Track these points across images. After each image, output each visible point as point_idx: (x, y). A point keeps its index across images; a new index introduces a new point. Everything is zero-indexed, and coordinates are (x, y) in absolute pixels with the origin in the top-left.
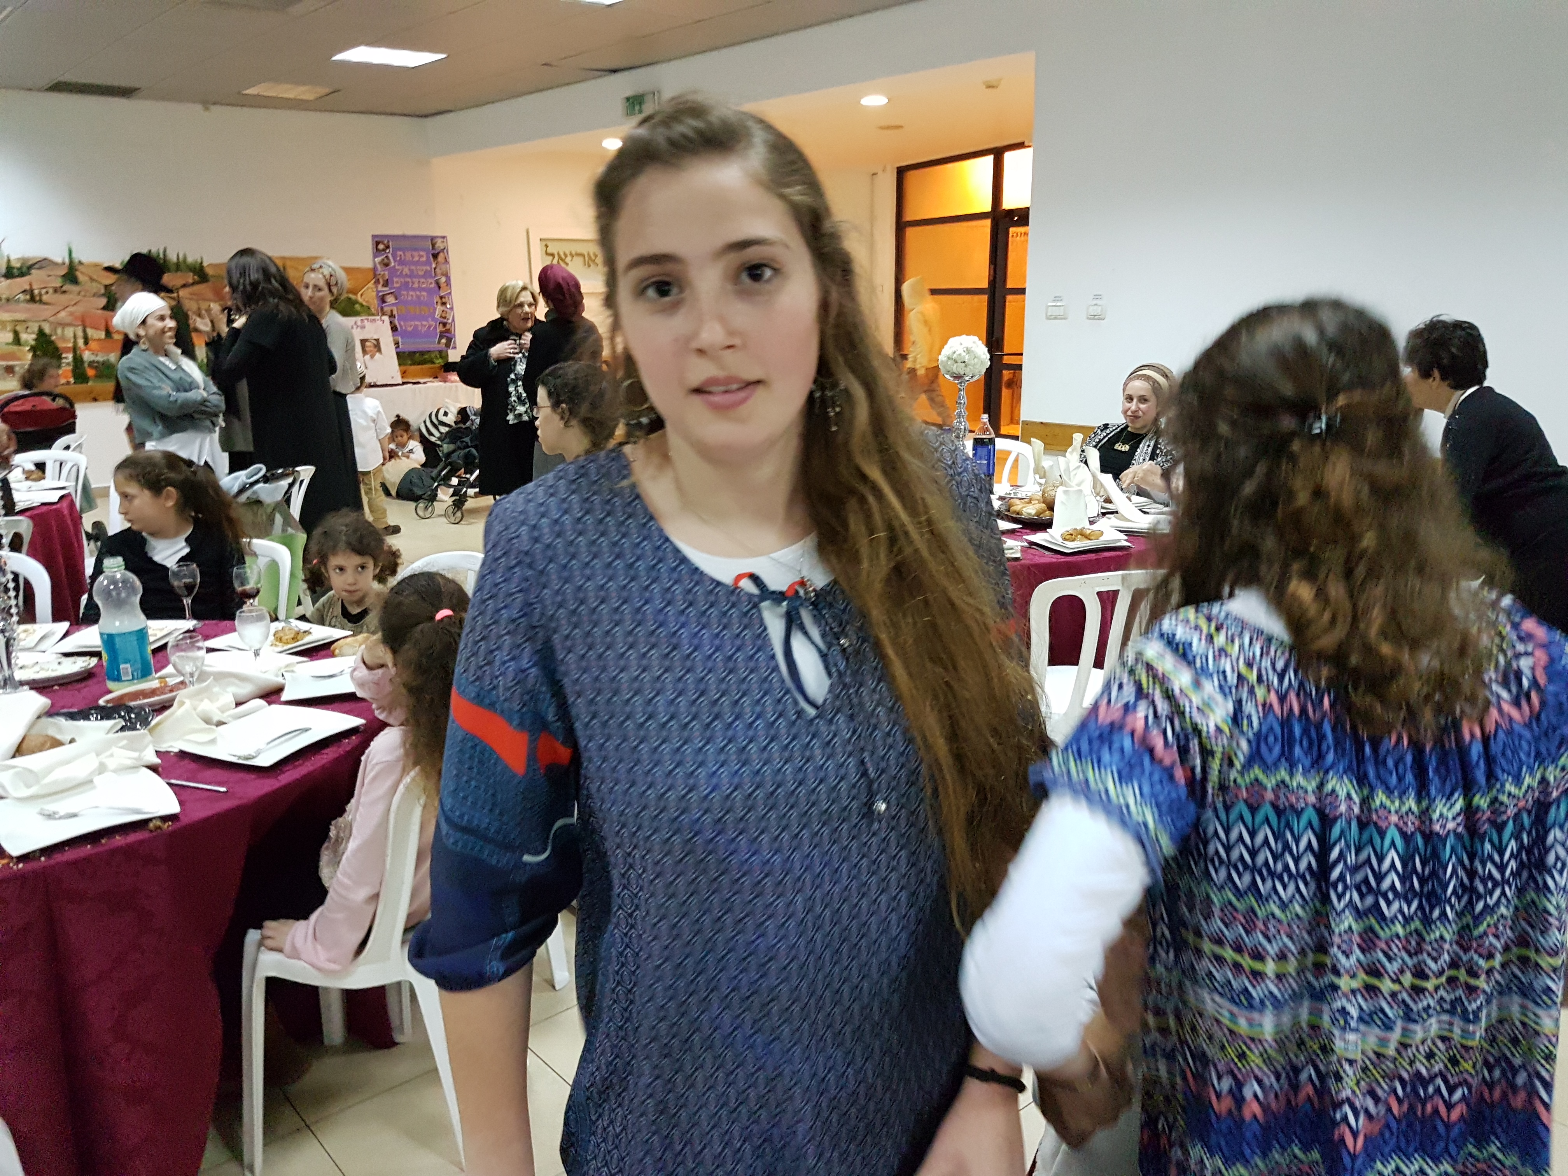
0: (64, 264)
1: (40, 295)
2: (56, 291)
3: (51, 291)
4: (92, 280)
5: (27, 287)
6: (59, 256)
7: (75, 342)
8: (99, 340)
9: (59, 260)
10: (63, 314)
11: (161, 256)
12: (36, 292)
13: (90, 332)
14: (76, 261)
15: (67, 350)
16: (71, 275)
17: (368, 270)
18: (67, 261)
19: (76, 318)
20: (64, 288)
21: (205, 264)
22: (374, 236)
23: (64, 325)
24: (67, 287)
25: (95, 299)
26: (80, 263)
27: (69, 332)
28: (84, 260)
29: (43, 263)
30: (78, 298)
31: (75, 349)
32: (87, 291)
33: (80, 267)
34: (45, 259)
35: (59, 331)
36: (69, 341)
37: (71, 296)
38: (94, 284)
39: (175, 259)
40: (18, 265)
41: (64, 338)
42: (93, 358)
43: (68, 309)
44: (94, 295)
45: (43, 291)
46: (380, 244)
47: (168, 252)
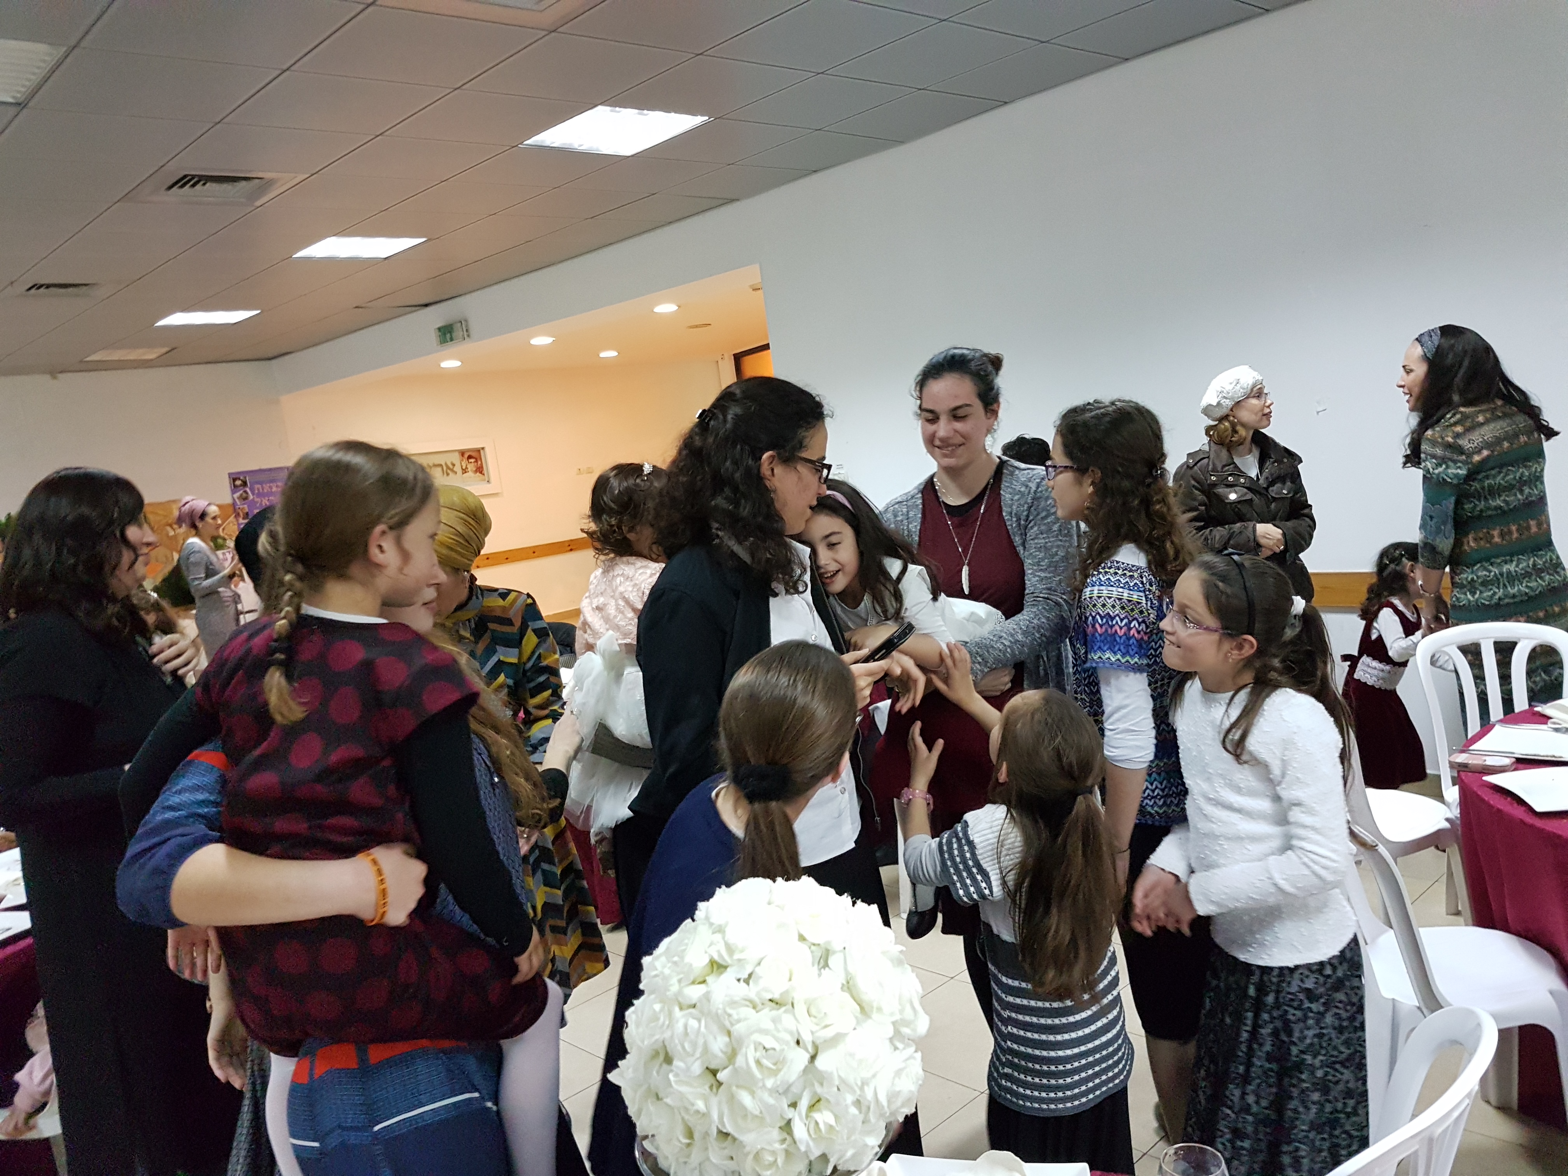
17: (229, 505)
22: (230, 474)
46: (239, 481)
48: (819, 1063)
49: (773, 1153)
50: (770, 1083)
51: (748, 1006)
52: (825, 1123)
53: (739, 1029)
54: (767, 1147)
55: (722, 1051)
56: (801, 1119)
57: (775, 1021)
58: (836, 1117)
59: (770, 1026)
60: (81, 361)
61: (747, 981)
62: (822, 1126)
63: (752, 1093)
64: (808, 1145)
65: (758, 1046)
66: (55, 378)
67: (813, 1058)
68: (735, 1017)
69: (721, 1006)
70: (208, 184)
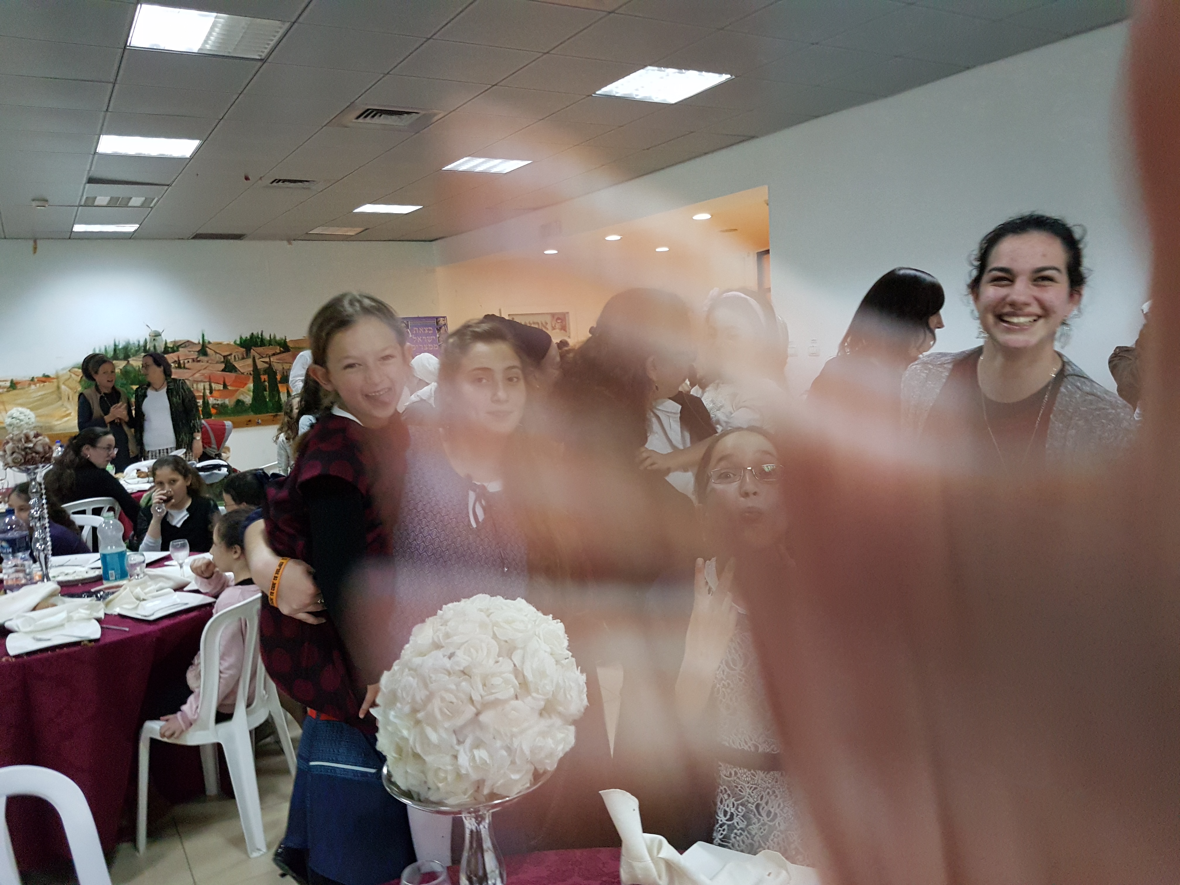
0: (199, 343)
1: (184, 363)
2: (193, 360)
3: (190, 361)
4: (216, 353)
5: (176, 359)
6: (196, 339)
7: (204, 393)
8: (219, 390)
9: (196, 341)
10: (197, 375)
11: (260, 336)
12: (182, 362)
13: (213, 385)
14: (207, 341)
15: (199, 397)
16: (203, 350)
18: (201, 342)
19: (206, 377)
20: (198, 359)
21: (287, 340)
23: (197, 382)
24: (201, 358)
25: (218, 365)
26: (209, 343)
27: (201, 386)
28: (211, 341)
29: (187, 344)
30: (208, 364)
31: (204, 397)
32: (212, 360)
33: (209, 346)
34: (188, 341)
35: (195, 386)
36: (200, 392)
37: (203, 363)
38: (218, 355)
39: (268, 338)
40: (171, 346)
41: (198, 391)
42: (215, 402)
43: (201, 372)
44: (217, 363)
45: (186, 361)
47: (263, 334)
48: (482, 718)
49: (446, 772)
50: (447, 725)
51: (446, 674)
52: (480, 758)
53: (433, 686)
54: (441, 767)
55: (421, 699)
56: (465, 753)
57: (458, 685)
58: (491, 756)
59: (453, 687)
60: (307, 233)
61: (450, 658)
62: (477, 758)
63: (435, 729)
64: (467, 770)
65: (443, 699)
66: (290, 243)
67: (478, 714)
68: (434, 679)
69: (427, 671)
70: (383, 116)
